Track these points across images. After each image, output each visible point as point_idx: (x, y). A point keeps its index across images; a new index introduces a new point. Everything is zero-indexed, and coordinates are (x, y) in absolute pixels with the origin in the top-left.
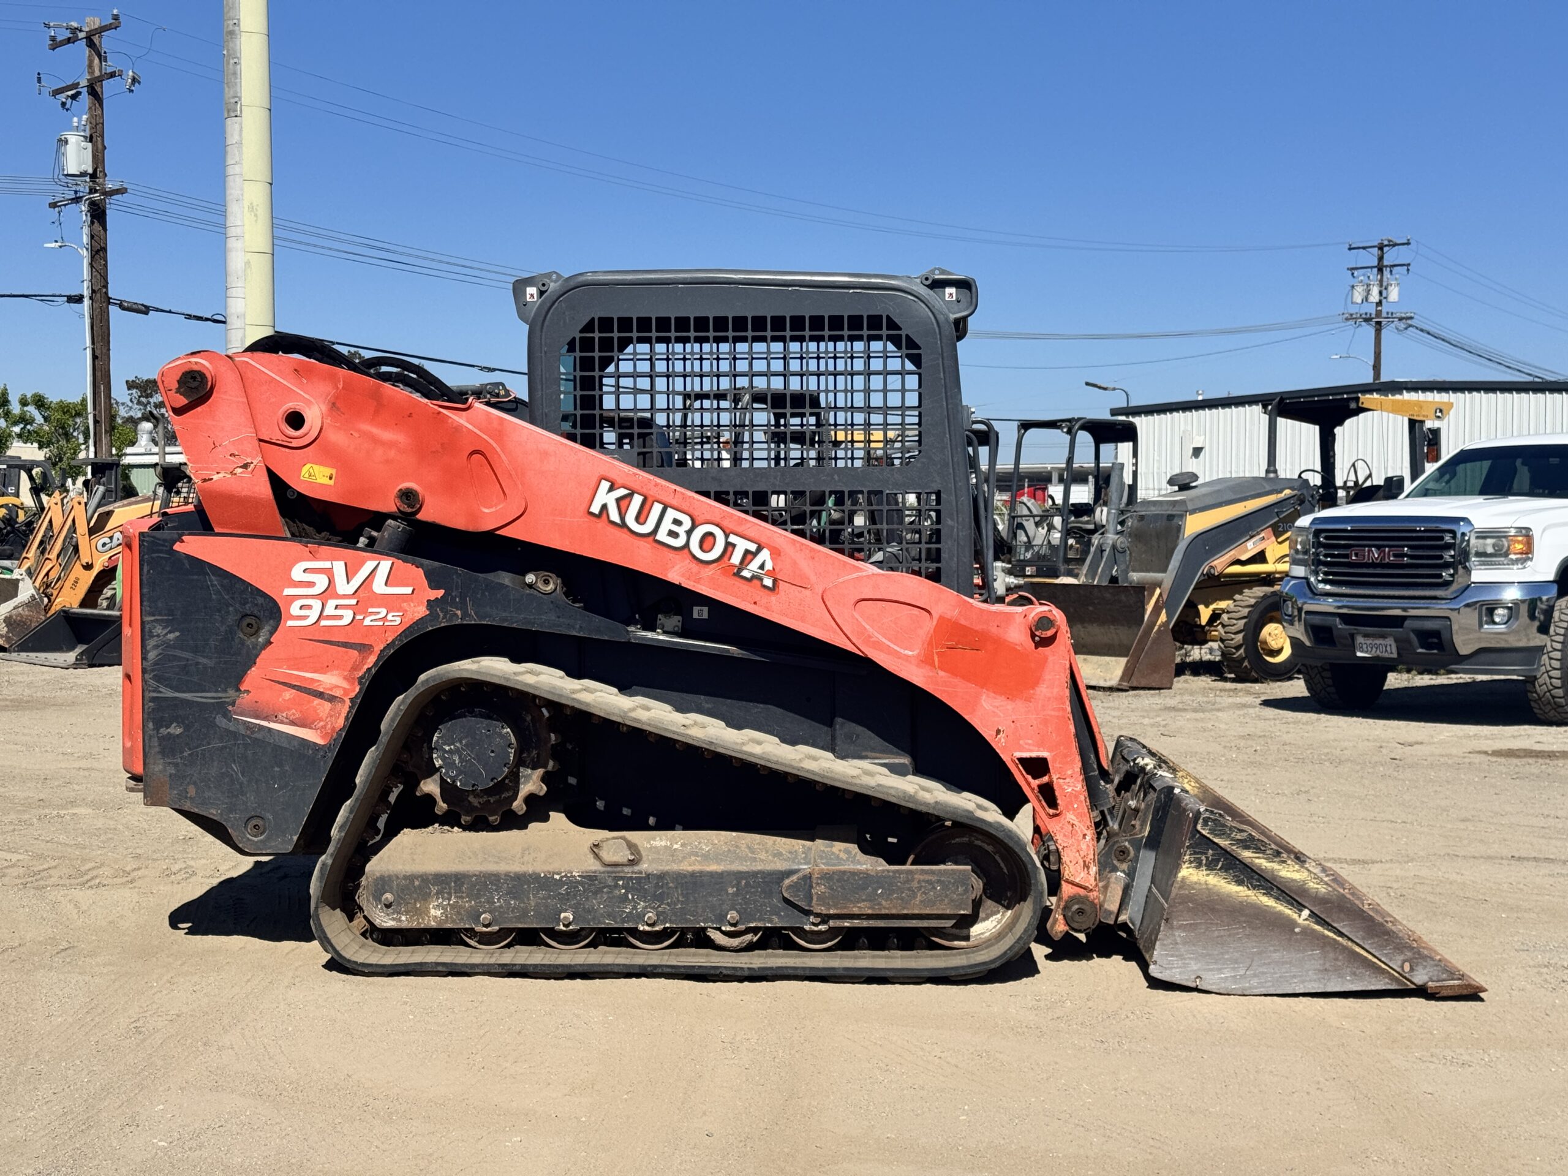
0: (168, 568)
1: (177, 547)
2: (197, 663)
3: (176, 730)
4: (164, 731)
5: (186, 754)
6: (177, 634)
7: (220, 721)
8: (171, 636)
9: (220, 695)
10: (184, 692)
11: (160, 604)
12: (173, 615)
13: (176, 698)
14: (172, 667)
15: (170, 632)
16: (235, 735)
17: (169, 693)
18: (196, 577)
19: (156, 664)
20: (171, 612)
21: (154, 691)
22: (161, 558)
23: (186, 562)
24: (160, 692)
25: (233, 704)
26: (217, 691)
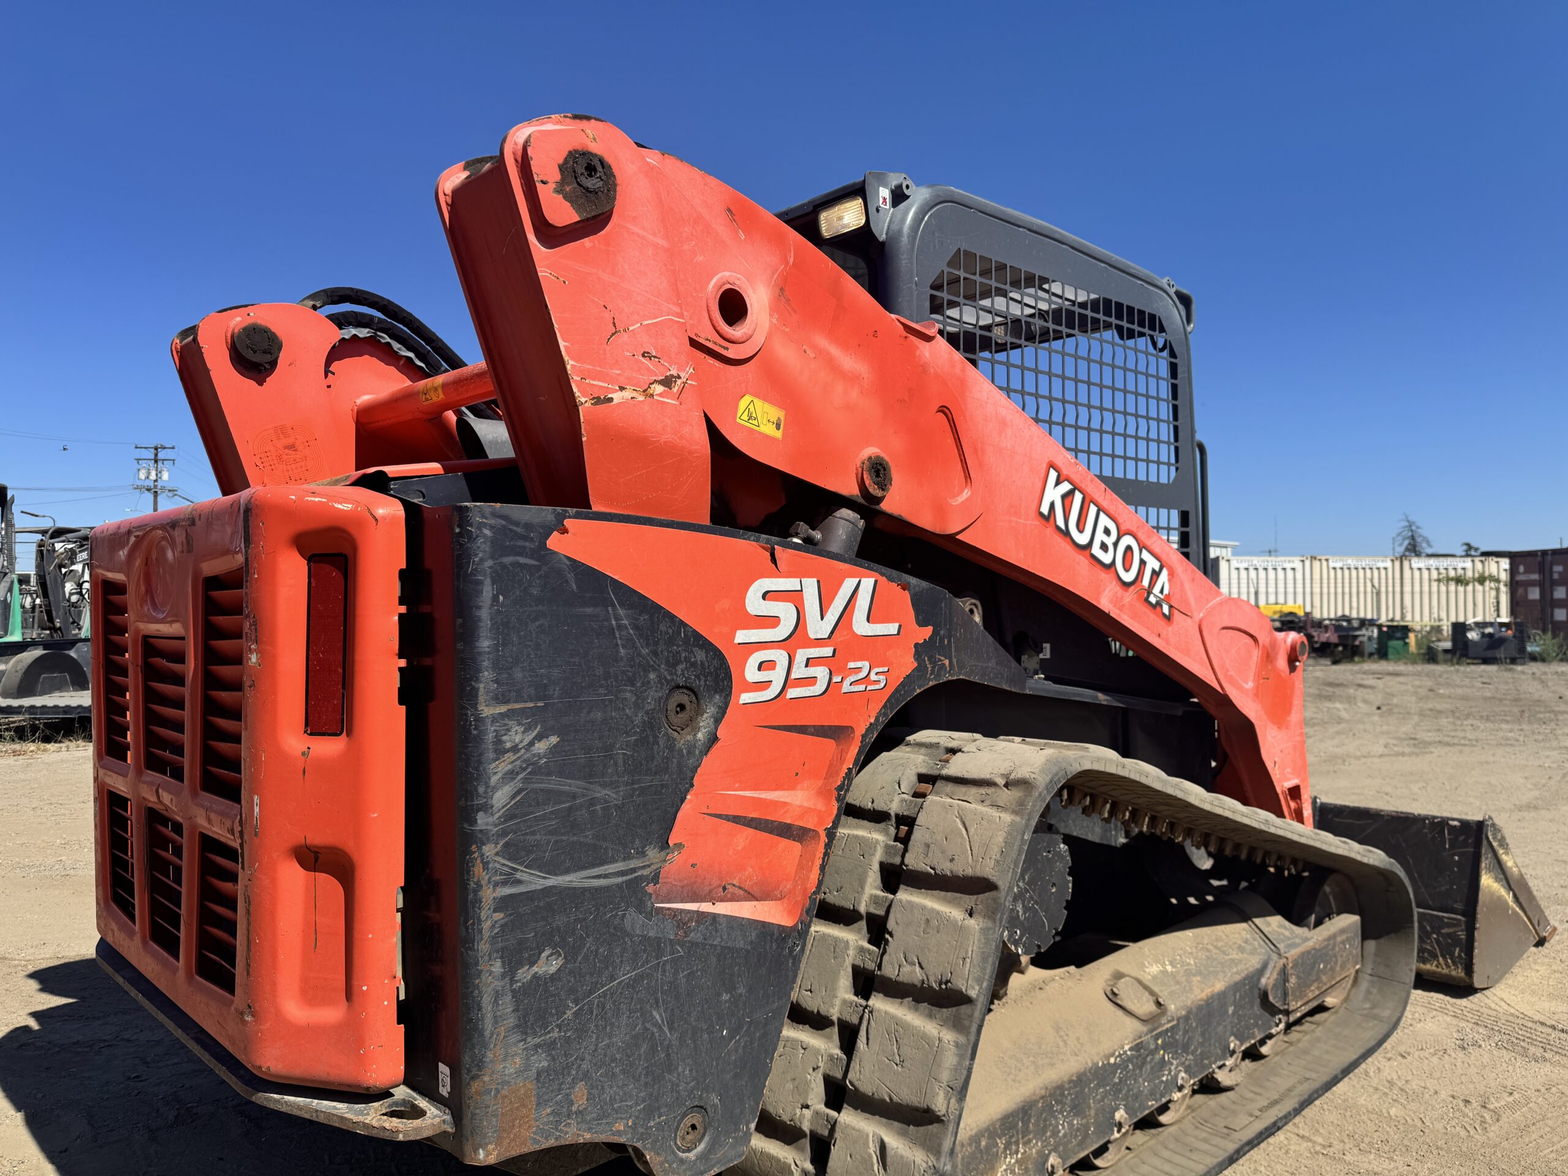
0: (535, 591)
1: (555, 542)
2: (593, 802)
3: (549, 965)
4: (524, 974)
5: (569, 1014)
6: (554, 740)
7: (633, 920)
8: (541, 747)
9: (633, 864)
10: (567, 872)
11: (518, 674)
12: (544, 698)
13: (547, 891)
14: (544, 817)
15: (540, 737)
16: (657, 946)
17: (535, 881)
18: (589, 610)
19: (509, 816)
20: (541, 692)
21: (504, 883)
22: (522, 566)
23: (570, 577)
24: (519, 882)
25: (655, 878)
26: (627, 857)
